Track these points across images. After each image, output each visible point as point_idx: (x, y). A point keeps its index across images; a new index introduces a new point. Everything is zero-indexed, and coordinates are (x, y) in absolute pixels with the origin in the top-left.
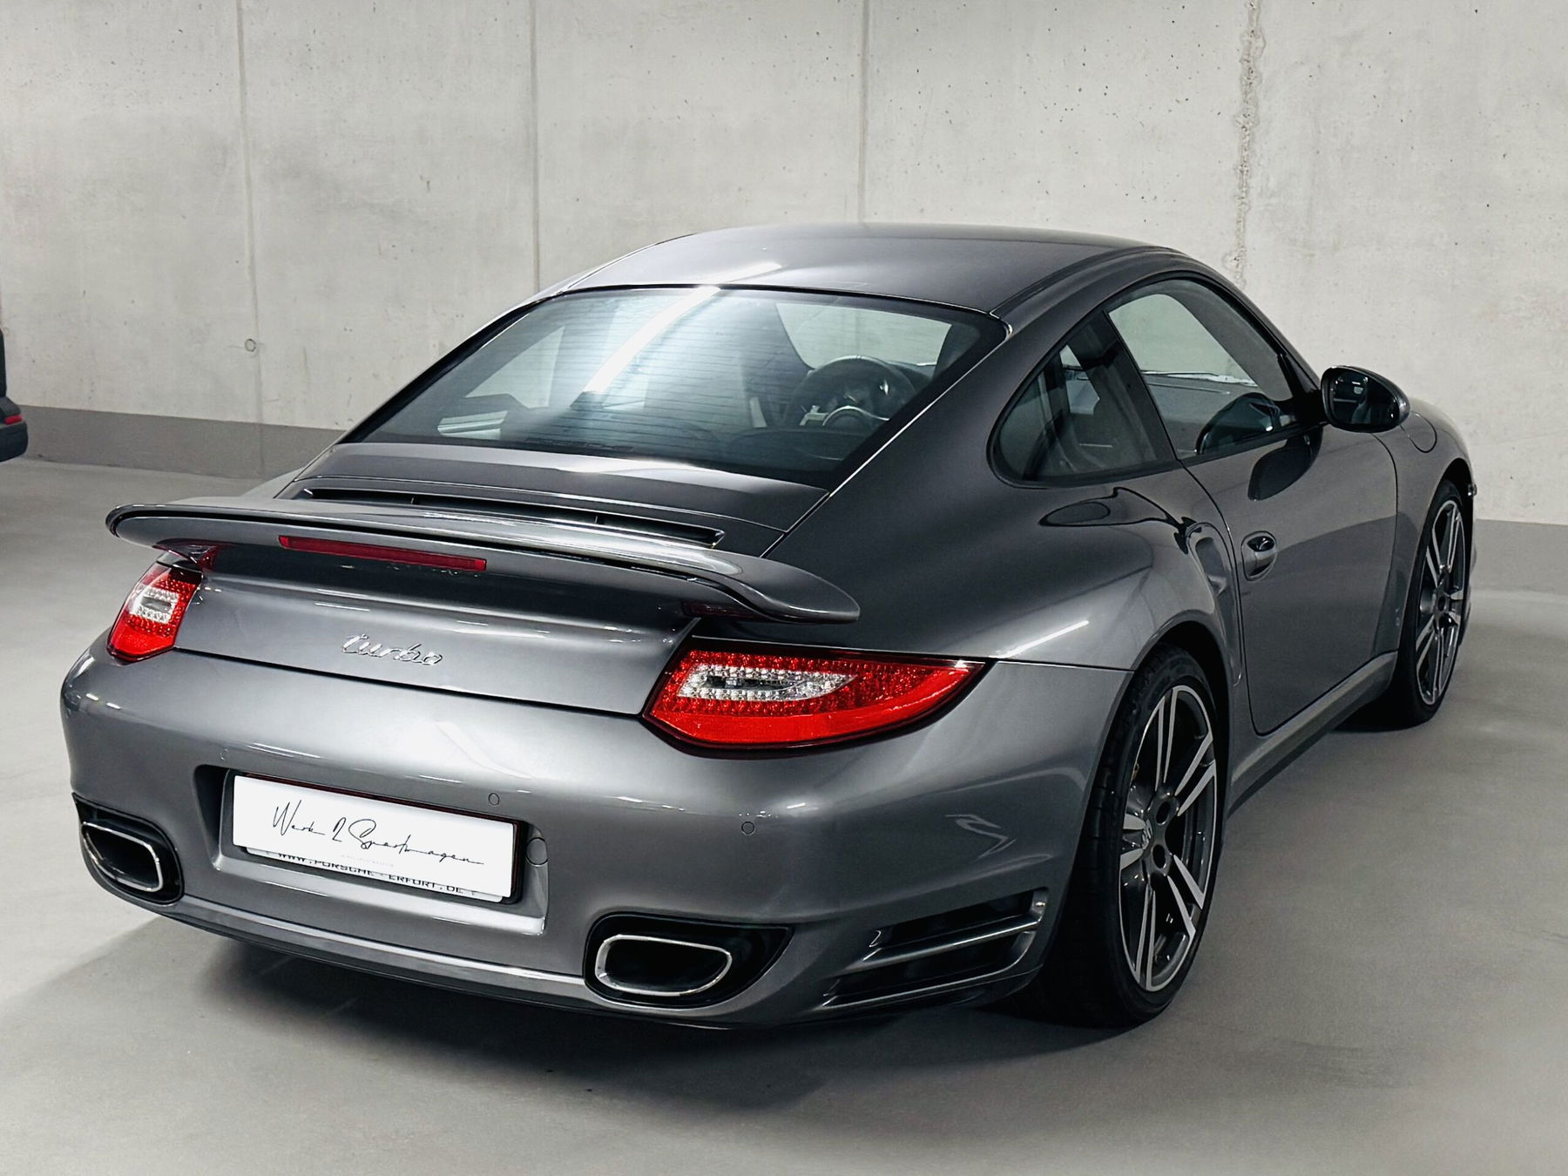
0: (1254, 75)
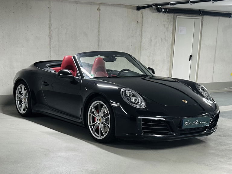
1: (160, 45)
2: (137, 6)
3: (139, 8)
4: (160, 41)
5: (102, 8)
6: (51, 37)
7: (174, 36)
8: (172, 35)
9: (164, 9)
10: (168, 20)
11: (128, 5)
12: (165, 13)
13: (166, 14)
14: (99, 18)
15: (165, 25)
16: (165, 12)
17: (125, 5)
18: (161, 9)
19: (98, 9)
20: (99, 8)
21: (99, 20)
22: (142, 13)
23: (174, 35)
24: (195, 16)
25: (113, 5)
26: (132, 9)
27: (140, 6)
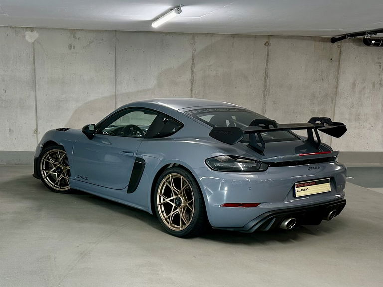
1: (370, 92)
3: (333, 40)
4: (371, 86)
5: (273, 42)
9: (374, 40)
12: (378, 46)
14: (268, 56)
15: (380, 63)
16: (376, 45)
18: (370, 40)
19: (267, 44)
20: (267, 42)
21: (267, 58)
22: (339, 47)
26: (322, 42)
27: (336, 37)
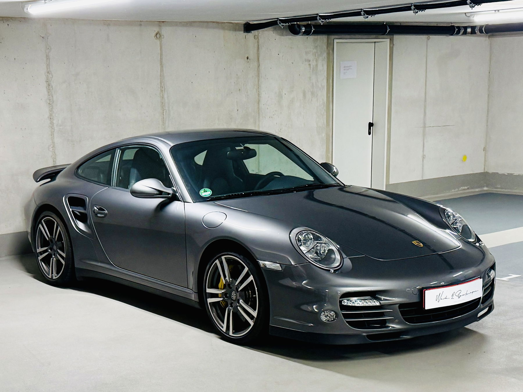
0: (50, 86)
2: (244, 22)
3: (249, 28)
5: (166, 32)
6: (53, 102)
7: (331, 84)
8: (325, 81)
9: (304, 26)
10: (315, 51)
11: (224, 23)
12: (307, 35)
13: (311, 38)
14: (161, 55)
15: (310, 61)
16: (307, 33)
17: (218, 23)
18: (299, 27)
19: (158, 35)
20: (158, 32)
21: (161, 59)
22: (256, 38)
23: (331, 81)
24: (374, 36)
25: (190, 24)
26: (233, 31)
27: (251, 23)
